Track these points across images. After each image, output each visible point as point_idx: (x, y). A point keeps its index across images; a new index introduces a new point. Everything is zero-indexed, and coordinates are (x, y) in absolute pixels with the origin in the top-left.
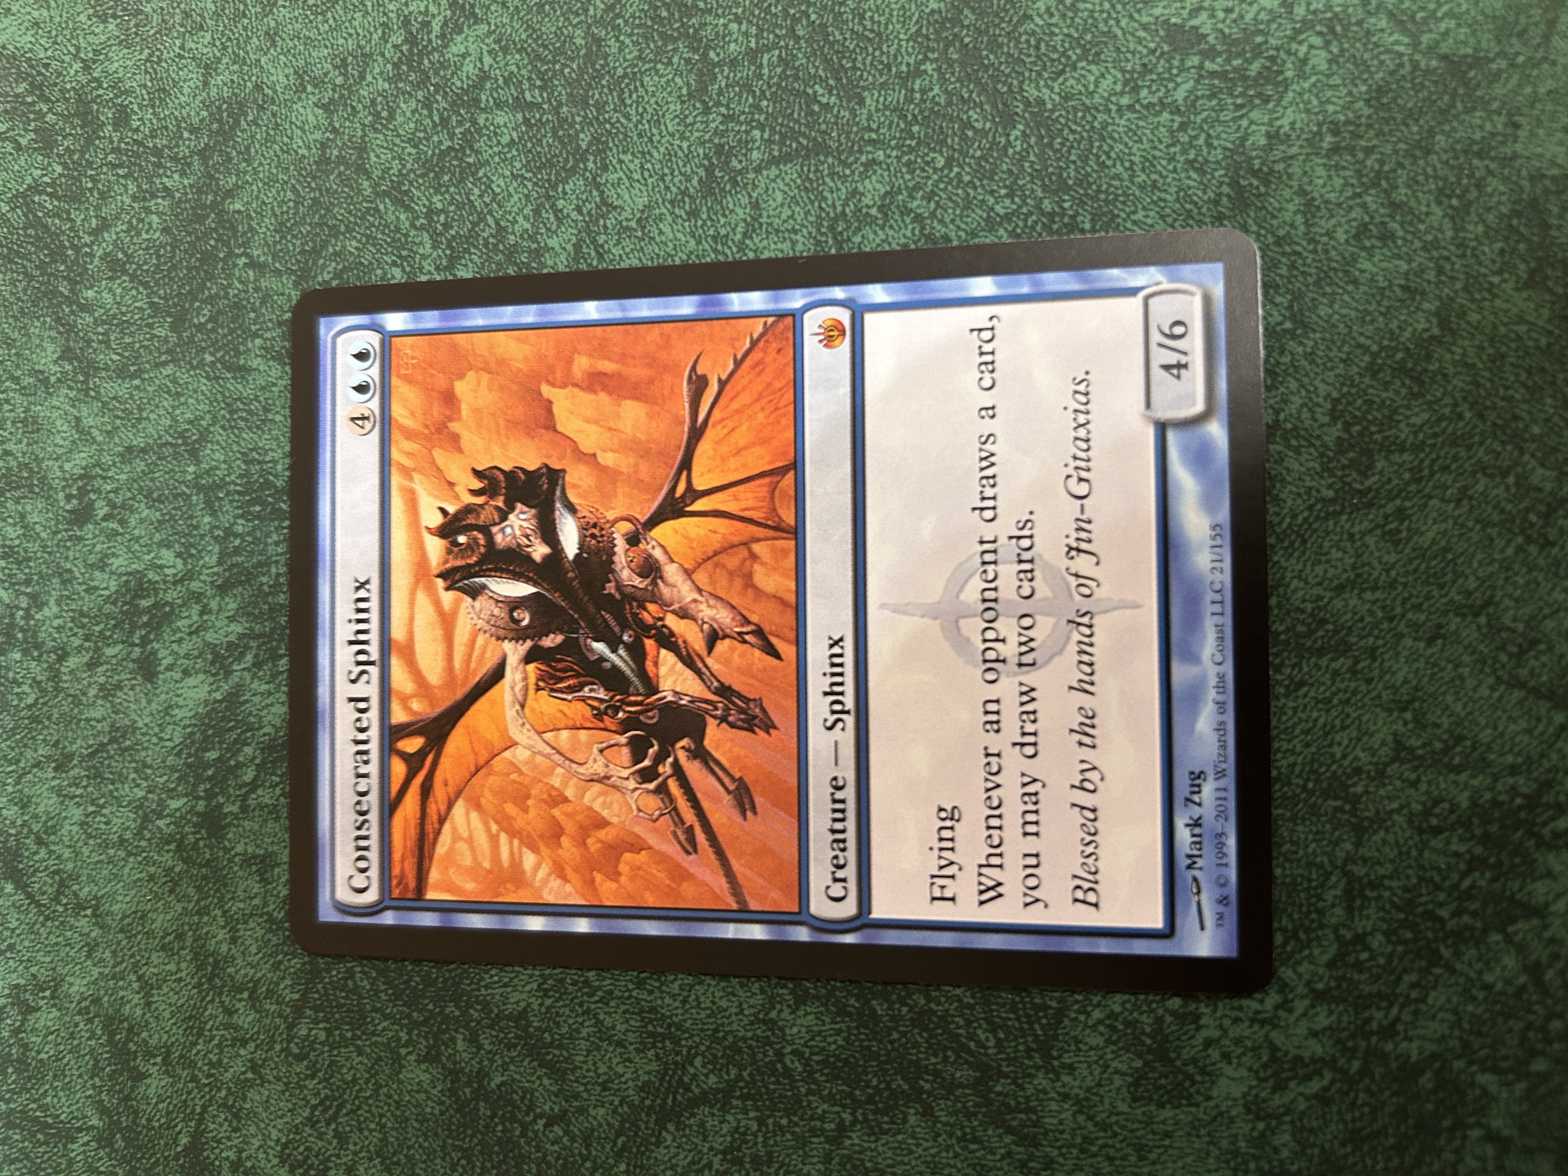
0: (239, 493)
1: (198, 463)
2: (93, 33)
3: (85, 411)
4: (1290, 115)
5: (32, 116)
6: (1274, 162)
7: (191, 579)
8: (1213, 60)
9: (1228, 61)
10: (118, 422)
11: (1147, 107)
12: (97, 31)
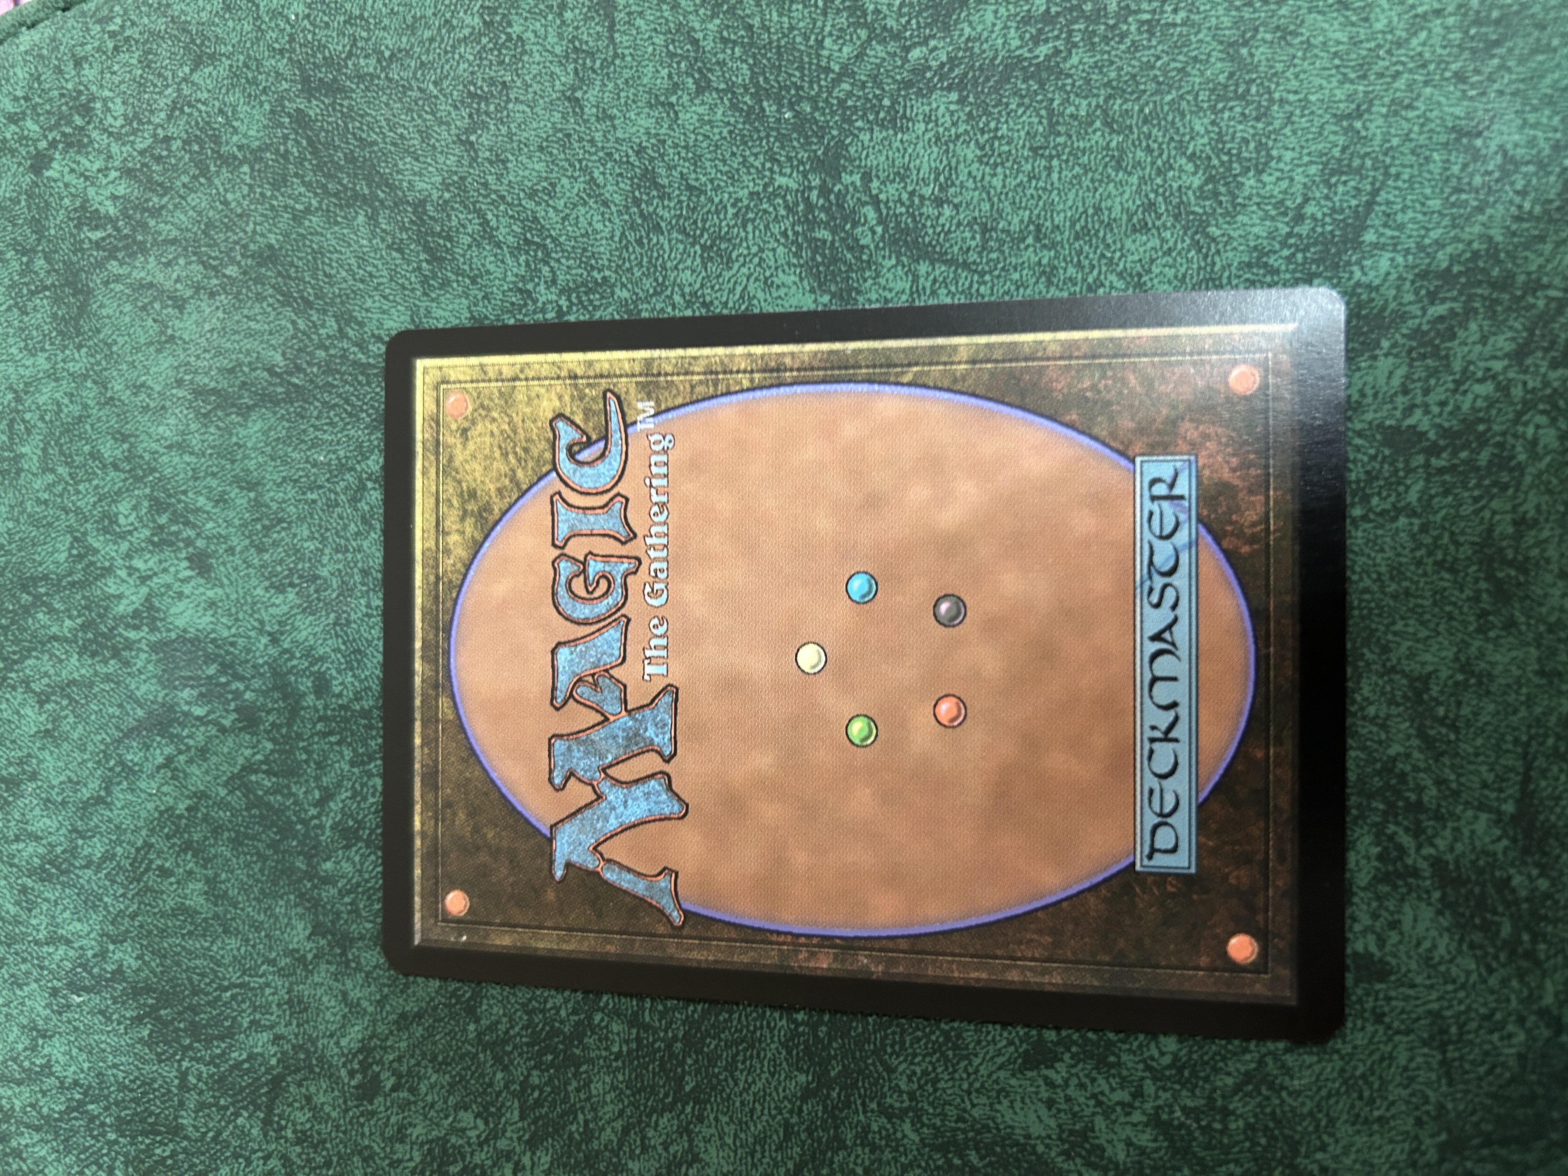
0: (527, 1044)
1: (477, 1021)
2: (273, 605)
3: (349, 984)
4: (1533, 499)
5: (230, 696)
6: (1529, 548)
7: (496, 1138)
8: (1438, 456)
9: (1454, 454)
10: (386, 990)
11: (1382, 513)
12: (277, 602)
